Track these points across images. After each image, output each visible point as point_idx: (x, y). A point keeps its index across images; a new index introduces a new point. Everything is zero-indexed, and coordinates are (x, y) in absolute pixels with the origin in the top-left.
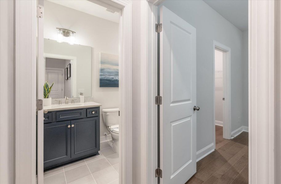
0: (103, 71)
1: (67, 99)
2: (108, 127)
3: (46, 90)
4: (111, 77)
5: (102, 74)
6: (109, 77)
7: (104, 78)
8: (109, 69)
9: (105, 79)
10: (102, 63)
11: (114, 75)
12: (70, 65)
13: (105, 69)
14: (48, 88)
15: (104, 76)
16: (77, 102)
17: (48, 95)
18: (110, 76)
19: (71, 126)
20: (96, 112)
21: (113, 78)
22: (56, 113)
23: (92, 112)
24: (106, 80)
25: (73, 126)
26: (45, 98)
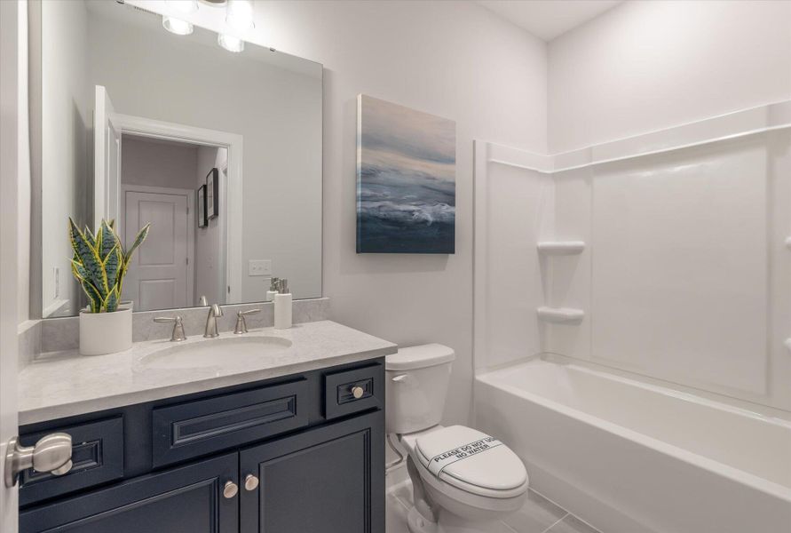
0: (372, 179)
1: (211, 311)
2: (399, 436)
3: (103, 265)
4: (403, 207)
5: (368, 192)
6: (397, 207)
7: (376, 213)
8: (397, 171)
9: (382, 214)
10: (370, 141)
11: (414, 200)
12: (215, 172)
13: (379, 171)
14: (114, 258)
15: (376, 204)
16: (259, 325)
17: (113, 296)
18: (400, 202)
19: (240, 482)
20: (369, 389)
21: (411, 212)
22: (151, 417)
23: (349, 389)
24: (385, 220)
25: (252, 483)
26: (98, 310)
